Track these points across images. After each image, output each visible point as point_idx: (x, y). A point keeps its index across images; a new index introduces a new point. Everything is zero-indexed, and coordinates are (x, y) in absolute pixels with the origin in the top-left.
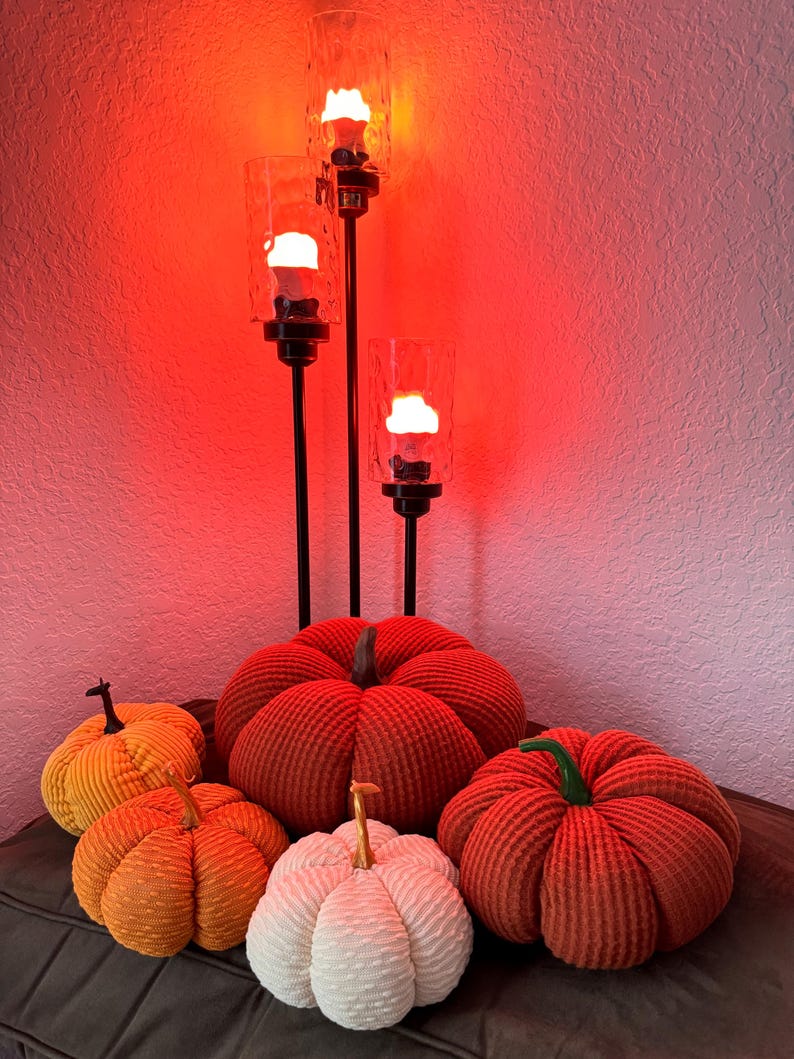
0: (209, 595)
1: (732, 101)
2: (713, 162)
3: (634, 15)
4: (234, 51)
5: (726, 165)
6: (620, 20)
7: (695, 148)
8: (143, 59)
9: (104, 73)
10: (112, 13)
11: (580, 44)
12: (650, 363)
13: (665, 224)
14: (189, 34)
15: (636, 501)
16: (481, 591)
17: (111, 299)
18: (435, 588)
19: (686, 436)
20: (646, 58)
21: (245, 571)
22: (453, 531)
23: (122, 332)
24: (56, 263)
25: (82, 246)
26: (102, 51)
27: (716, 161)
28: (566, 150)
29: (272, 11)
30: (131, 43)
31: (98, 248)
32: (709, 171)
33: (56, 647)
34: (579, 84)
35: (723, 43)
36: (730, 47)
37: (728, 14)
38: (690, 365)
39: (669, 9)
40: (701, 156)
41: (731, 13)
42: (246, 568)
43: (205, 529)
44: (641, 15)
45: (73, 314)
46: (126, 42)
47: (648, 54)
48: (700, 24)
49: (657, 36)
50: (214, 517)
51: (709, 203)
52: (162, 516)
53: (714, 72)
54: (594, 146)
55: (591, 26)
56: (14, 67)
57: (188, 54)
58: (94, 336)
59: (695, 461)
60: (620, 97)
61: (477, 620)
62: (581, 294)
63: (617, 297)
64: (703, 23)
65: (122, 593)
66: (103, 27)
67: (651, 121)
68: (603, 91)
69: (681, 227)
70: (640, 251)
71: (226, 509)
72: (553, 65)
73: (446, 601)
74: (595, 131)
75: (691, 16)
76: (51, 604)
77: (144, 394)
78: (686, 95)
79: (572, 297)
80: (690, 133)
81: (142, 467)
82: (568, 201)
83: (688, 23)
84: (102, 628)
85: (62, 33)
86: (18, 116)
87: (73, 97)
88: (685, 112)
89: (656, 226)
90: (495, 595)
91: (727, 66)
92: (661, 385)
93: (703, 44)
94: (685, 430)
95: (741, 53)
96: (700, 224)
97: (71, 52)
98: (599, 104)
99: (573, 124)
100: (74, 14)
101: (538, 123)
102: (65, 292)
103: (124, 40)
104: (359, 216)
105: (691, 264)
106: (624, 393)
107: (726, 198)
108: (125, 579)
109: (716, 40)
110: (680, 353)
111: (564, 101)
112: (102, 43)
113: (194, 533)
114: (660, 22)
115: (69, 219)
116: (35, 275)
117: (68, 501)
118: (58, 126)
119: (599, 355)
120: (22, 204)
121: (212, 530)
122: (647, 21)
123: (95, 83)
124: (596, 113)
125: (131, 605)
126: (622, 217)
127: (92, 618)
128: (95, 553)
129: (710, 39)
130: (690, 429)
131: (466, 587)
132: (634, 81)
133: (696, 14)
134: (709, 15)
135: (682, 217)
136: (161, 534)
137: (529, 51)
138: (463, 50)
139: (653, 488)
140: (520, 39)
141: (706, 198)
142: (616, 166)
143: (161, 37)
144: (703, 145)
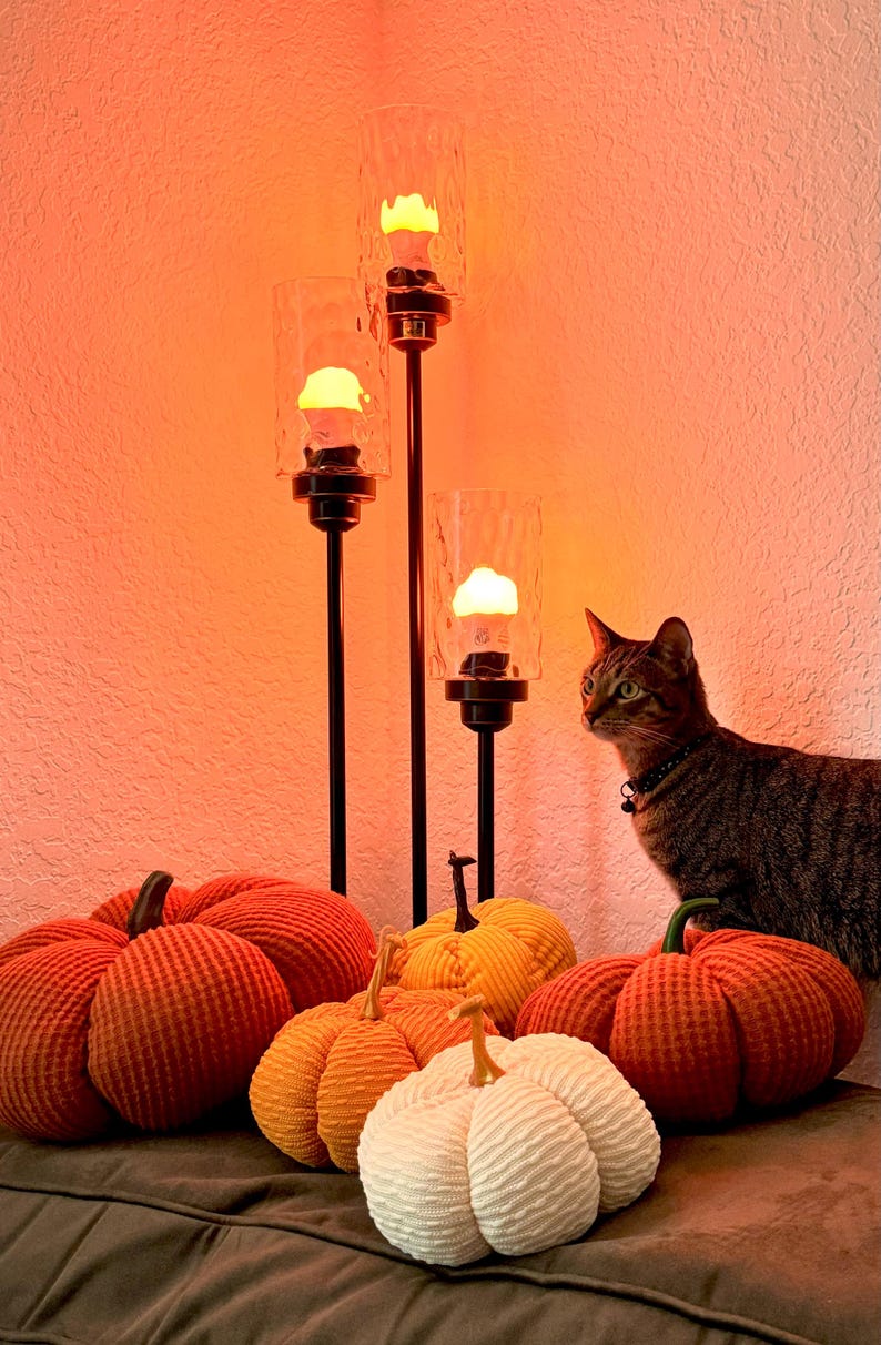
0: (215, 857)
1: (867, 183)
2: (851, 256)
3: (750, 90)
4: (273, 157)
5: (866, 258)
6: (735, 97)
7: (829, 242)
8: (158, 173)
9: (112, 191)
10: (124, 126)
11: (692, 125)
12: (795, 514)
13: (800, 335)
14: (217, 141)
15: (791, 701)
16: (600, 853)
17: (108, 454)
18: (538, 855)
19: (845, 606)
20: (767, 139)
21: (268, 829)
22: (561, 768)
23: (119, 495)
24: (43, 410)
25: (75, 391)
26: (111, 167)
27: (854, 254)
28: (681, 253)
29: (322, 105)
30: (146, 156)
31: (94, 393)
32: (847, 267)
33: (8, 895)
34: (693, 174)
35: (851, 117)
36: (859, 122)
37: (854, 84)
38: (843, 511)
39: (788, 82)
40: (836, 250)
41: (857, 84)
42: (268, 825)
43: (213, 761)
44: (758, 90)
45: (60, 471)
46: (139, 155)
47: (769, 134)
48: (824, 97)
49: (779, 114)
50: (227, 746)
51: (850, 306)
52: (155, 735)
53: (844, 151)
54: (713, 246)
55: (704, 105)
56: (10, 191)
57: (214, 164)
58: (84, 498)
59: (858, 638)
60: (740, 185)
61: (595, 898)
62: (707, 431)
63: (749, 431)
64: (828, 96)
65: (99, 834)
66: (113, 140)
67: (778, 212)
68: (721, 179)
69: (820, 337)
70: (774, 371)
71: (244, 737)
72: (662, 152)
73: (554, 874)
74: (714, 227)
75: (813, 88)
76: (7, 834)
77: (142, 574)
78: (815, 179)
79: (697, 436)
80: (822, 223)
81: (135, 667)
82: (685, 315)
83: (812, 98)
84: (70, 879)
85: (66, 151)
86: (12, 244)
87: (74, 220)
88: (814, 199)
89: (790, 338)
90: (619, 857)
91: (857, 144)
92: (809, 541)
93: (830, 119)
94: (843, 598)
95: (871, 128)
96: (842, 332)
97: (75, 171)
98: (716, 195)
99: (687, 221)
100: (81, 130)
101: (647, 222)
102: (52, 442)
103: (136, 154)
104: (424, 349)
105: (834, 383)
106: (765, 556)
107: (868, 298)
108: (103, 816)
109: (843, 115)
110: (829, 498)
111: (676, 193)
112: (111, 159)
113: (198, 765)
114: (780, 98)
115: (61, 357)
116: (19, 422)
117: (38, 702)
118: (55, 253)
119: (732, 508)
120: (9, 341)
121: (223, 763)
122: (766, 97)
123: (101, 203)
124: (714, 207)
125: (110, 853)
126: (751, 330)
127: (57, 863)
128: (67, 775)
129: (836, 114)
130: (849, 596)
131: (580, 850)
132: (755, 166)
133: (819, 87)
134: (832, 87)
135: (820, 326)
136: (154, 760)
137: (634, 137)
138: (557, 140)
139: (810, 680)
140: (623, 123)
141: (846, 299)
142: (740, 268)
143: (181, 148)
144: (837, 237)
